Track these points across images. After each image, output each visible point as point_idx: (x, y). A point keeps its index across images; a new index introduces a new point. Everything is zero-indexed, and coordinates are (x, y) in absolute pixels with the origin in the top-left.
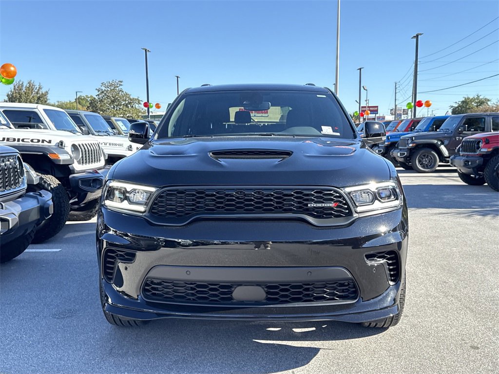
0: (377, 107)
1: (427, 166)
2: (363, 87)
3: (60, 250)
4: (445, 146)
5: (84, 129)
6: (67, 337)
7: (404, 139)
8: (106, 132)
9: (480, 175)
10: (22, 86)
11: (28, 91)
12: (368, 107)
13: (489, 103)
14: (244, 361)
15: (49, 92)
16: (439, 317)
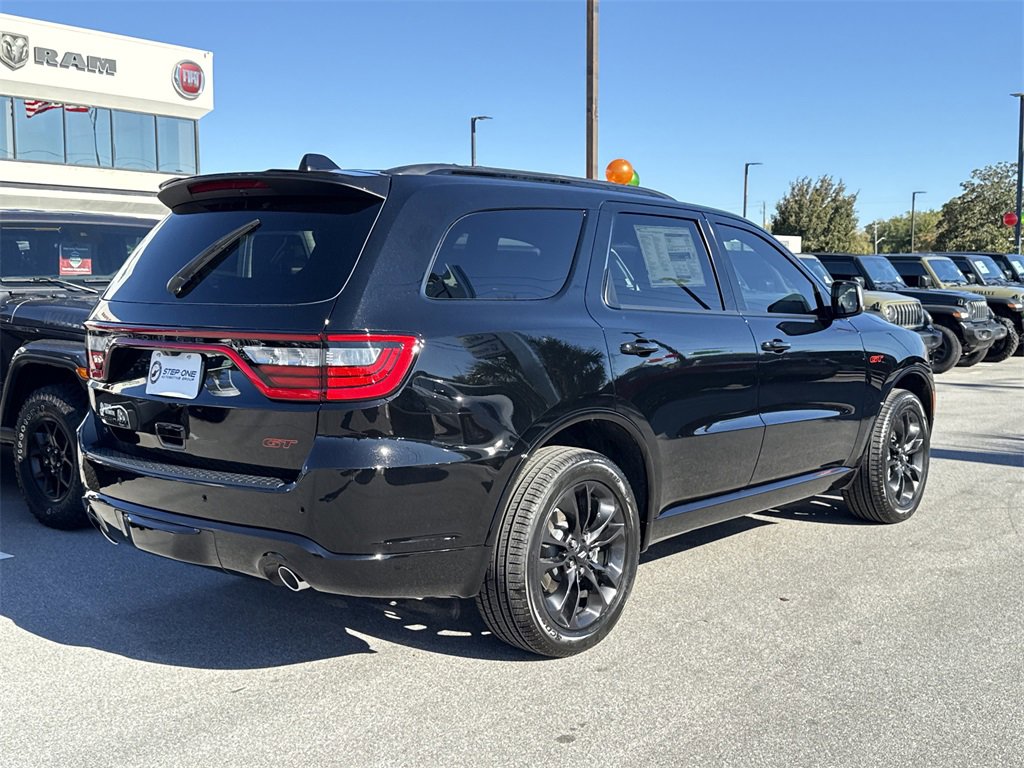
10: (808, 187)
11: (817, 197)
15: (857, 197)
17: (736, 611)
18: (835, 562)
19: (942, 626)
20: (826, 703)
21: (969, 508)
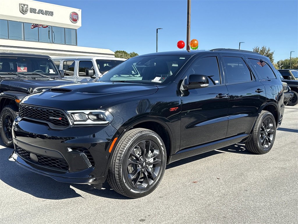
10: (258, 50)
15: (274, 53)
17: (209, 179)
18: (246, 164)
19: (275, 186)
20: (230, 211)
21: (293, 148)
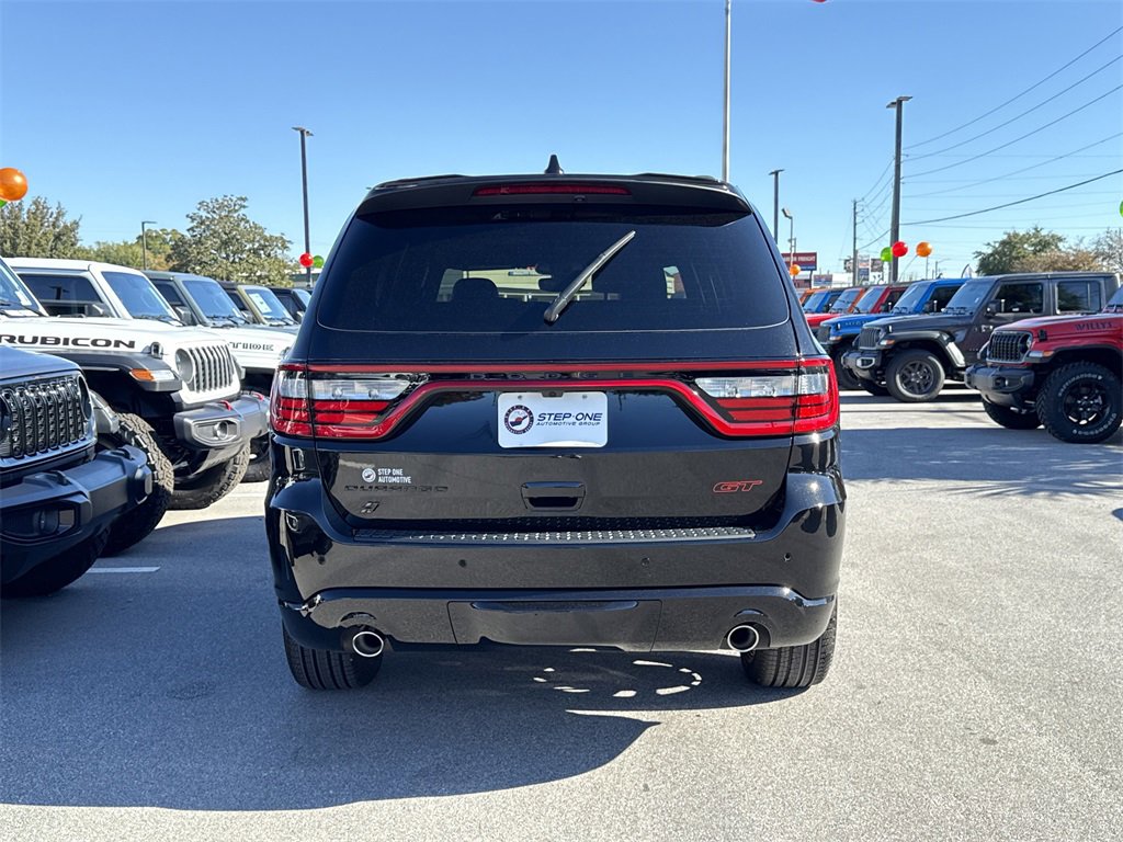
0: (815, 254)
1: (920, 388)
2: (783, 210)
3: (157, 568)
4: (958, 345)
5: (182, 312)
6: (205, 732)
7: (871, 331)
8: (229, 318)
9: (1029, 407)
10: (20, 210)
11: (33, 221)
12: (795, 255)
13: (1060, 245)
14: (551, 769)
15: (80, 223)
16: (925, 688)
